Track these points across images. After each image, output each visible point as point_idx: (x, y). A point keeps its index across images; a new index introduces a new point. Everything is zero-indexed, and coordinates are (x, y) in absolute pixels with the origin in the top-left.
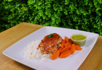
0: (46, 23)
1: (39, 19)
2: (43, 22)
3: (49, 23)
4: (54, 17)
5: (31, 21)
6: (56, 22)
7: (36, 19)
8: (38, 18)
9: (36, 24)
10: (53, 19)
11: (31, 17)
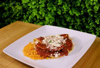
0: (40, 22)
1: (34, 18)
2: (38, 21)
3: (43, 22)
4: (48, 17)
5: (26, 19)
6: (49, 22)
7: (30, 18)
8: (32, 16)
9: (30, 23)
10: (47, 19)
11: (26, 16)
